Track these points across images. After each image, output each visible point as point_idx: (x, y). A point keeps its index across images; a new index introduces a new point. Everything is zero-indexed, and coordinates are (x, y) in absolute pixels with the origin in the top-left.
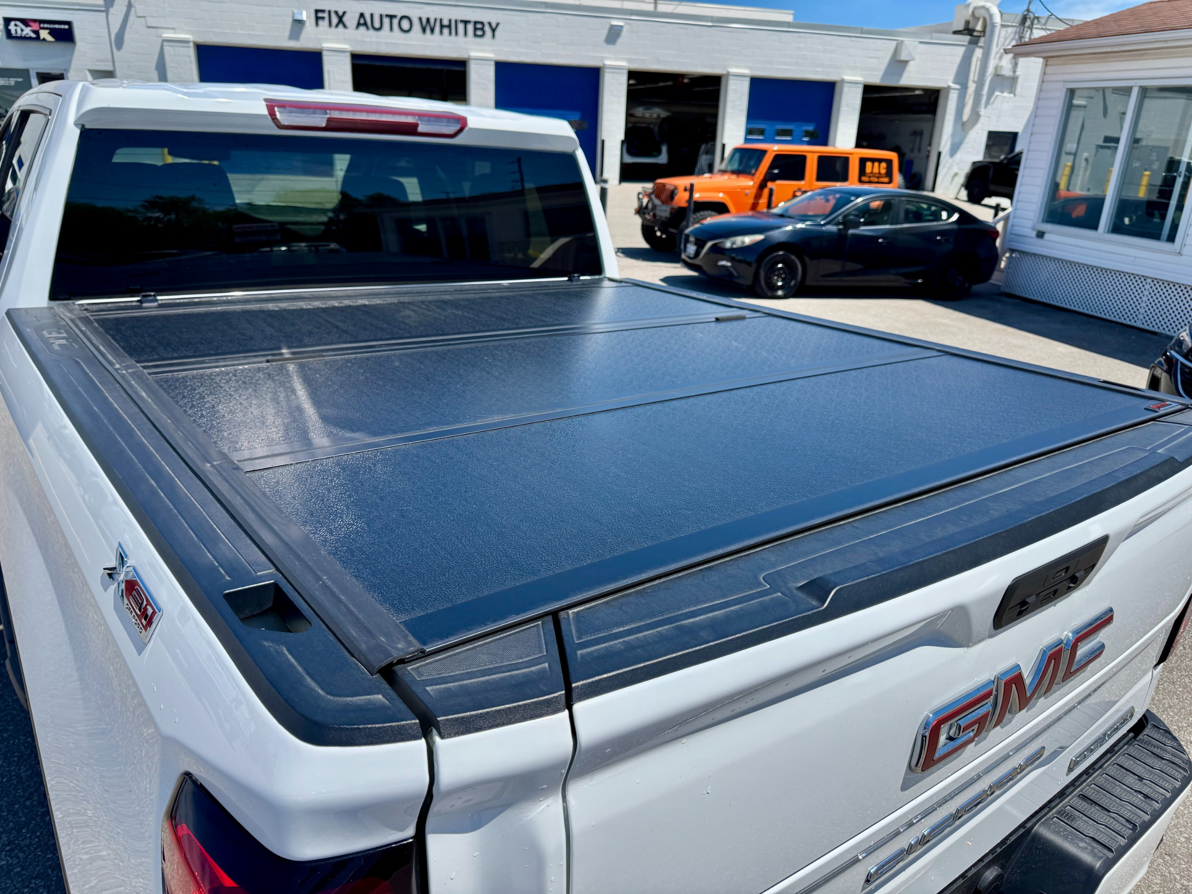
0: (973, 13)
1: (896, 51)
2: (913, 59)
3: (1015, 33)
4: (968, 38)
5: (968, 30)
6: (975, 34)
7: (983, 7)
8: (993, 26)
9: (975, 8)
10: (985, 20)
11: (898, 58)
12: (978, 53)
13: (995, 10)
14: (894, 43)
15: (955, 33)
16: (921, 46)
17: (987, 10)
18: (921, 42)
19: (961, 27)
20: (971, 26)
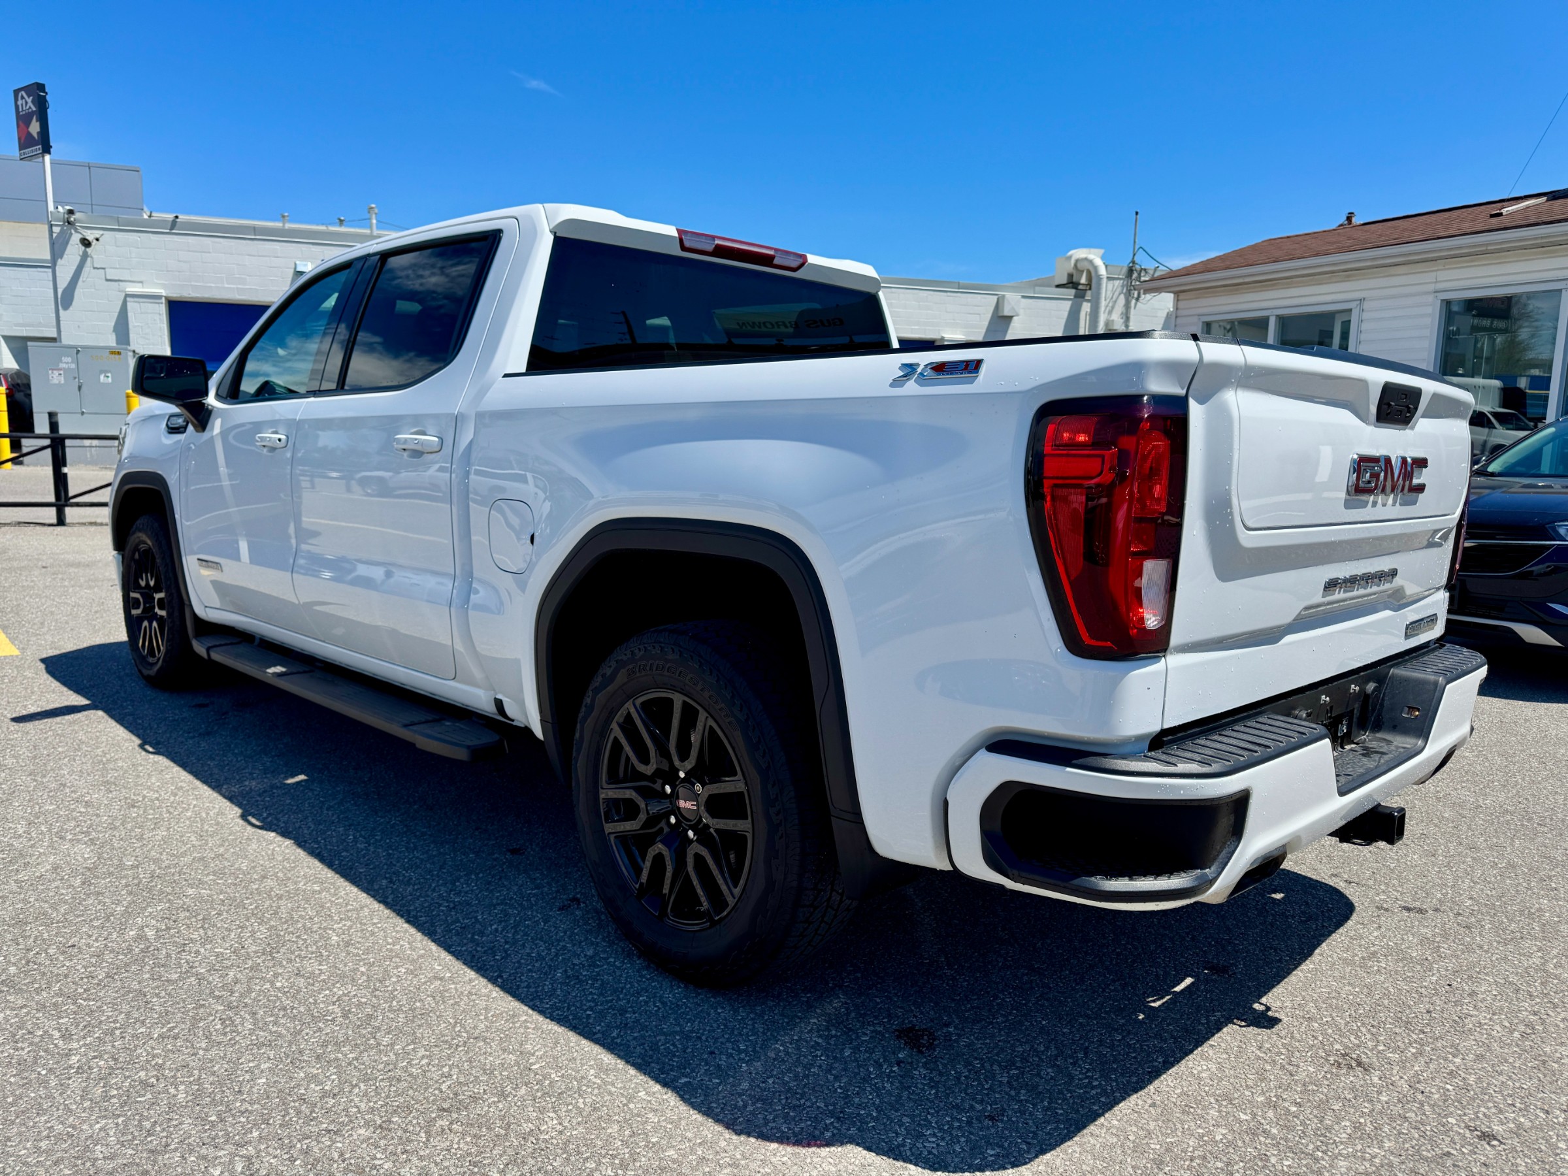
0: (1076, 265)
1: (998, 307)
2: (1017, 315)
3: (1123, 286)
4: (1073, 291)
5: (1072, 283)
6: (1080, 287)
7: (1086, 259)
8: (1099, 278)
9: (1077, 261)
10: (1089, 273)
11: (1001, 314)
12: (1086, 307)
13: (1099, 262)
14: (995, 298)
15: (1058, 286)
16: (1024, 300)
17: (1091, 262)
18: (1023, 297)
19: (1064, 281)
20: (1075, 279)
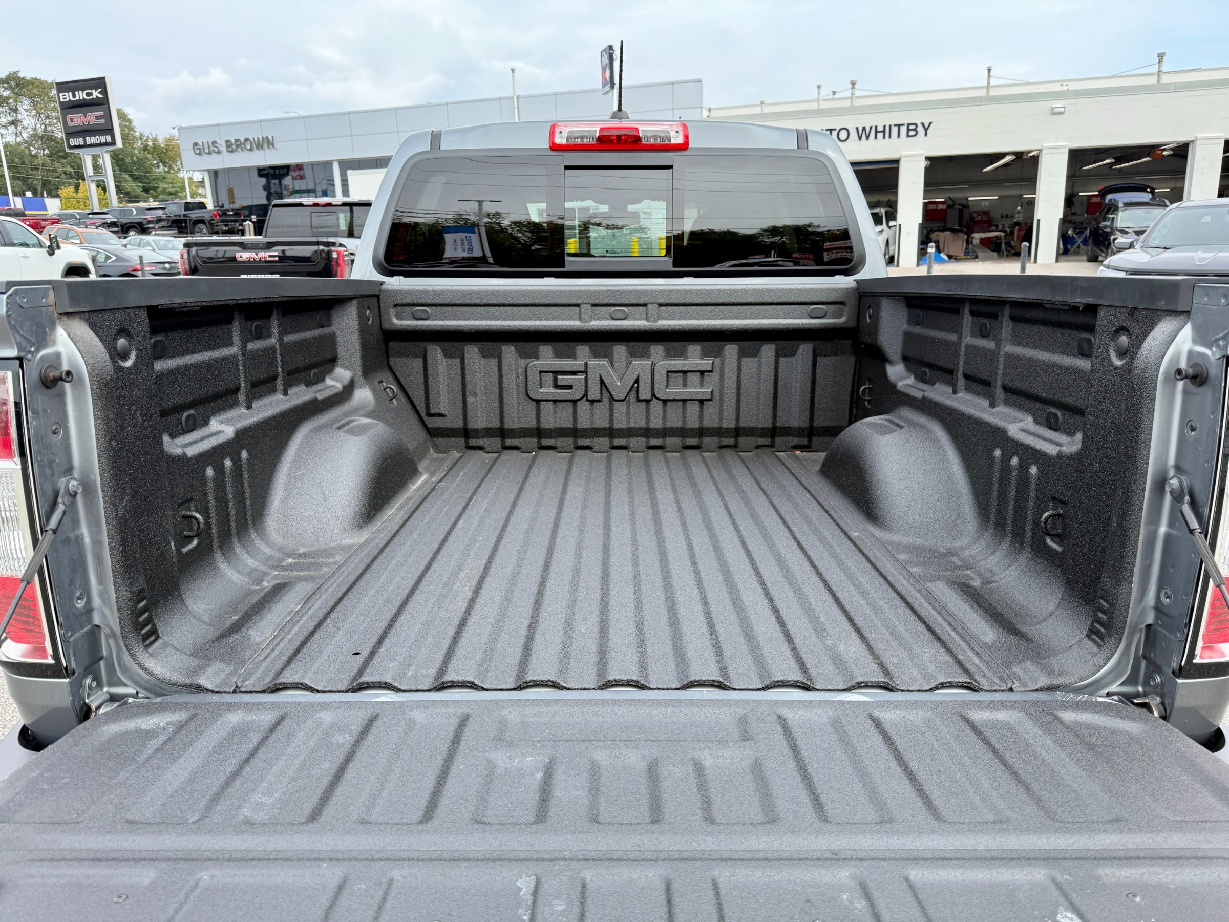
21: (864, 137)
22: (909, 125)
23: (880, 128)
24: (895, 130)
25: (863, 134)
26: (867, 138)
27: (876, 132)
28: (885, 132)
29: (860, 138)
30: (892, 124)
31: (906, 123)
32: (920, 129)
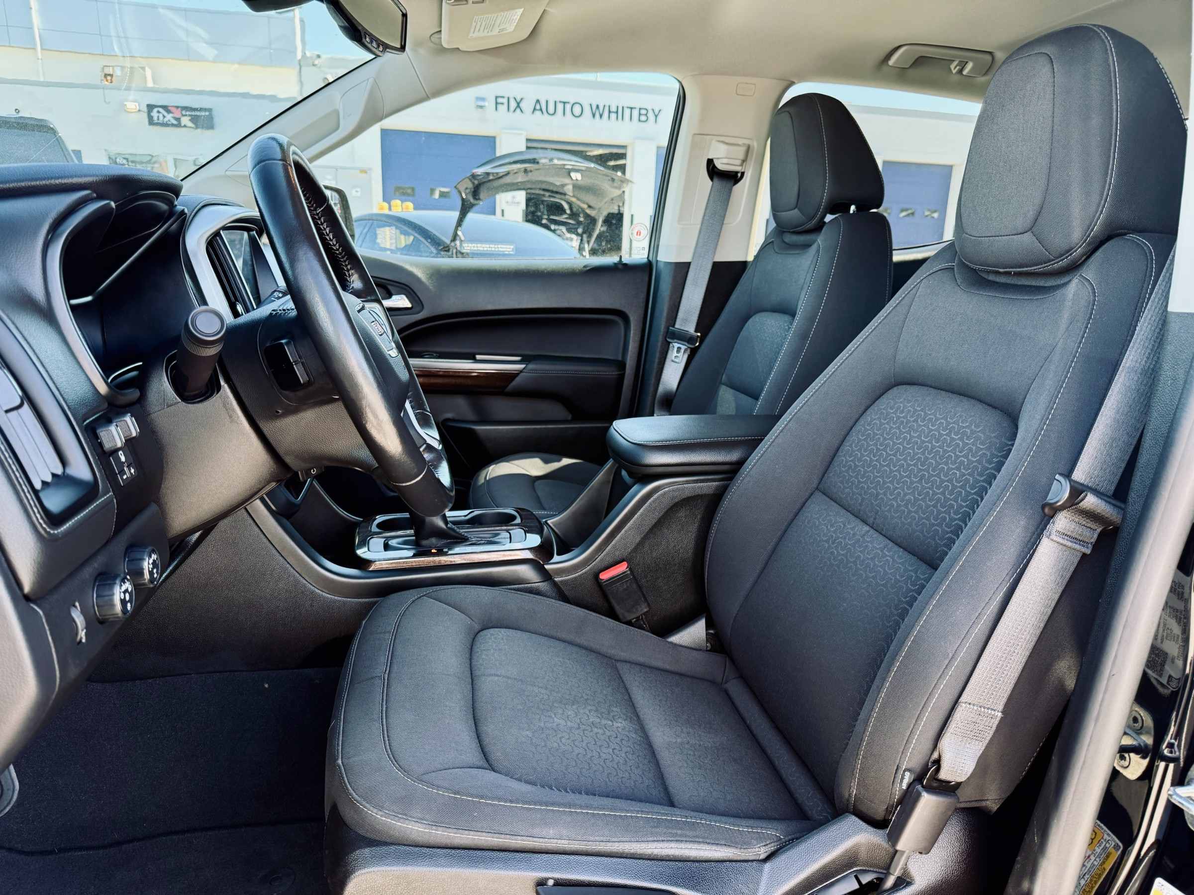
21: (597, 115)
22: (640, 109)
23: (614, 109)
24: (627, 112)
25: (597, 112)
26: (601, 116)
27: (610, 112)
28: (617, 113)
29: (594, 115)
30: (626, 105)
31: (638, 106)
32: (651, 115)
